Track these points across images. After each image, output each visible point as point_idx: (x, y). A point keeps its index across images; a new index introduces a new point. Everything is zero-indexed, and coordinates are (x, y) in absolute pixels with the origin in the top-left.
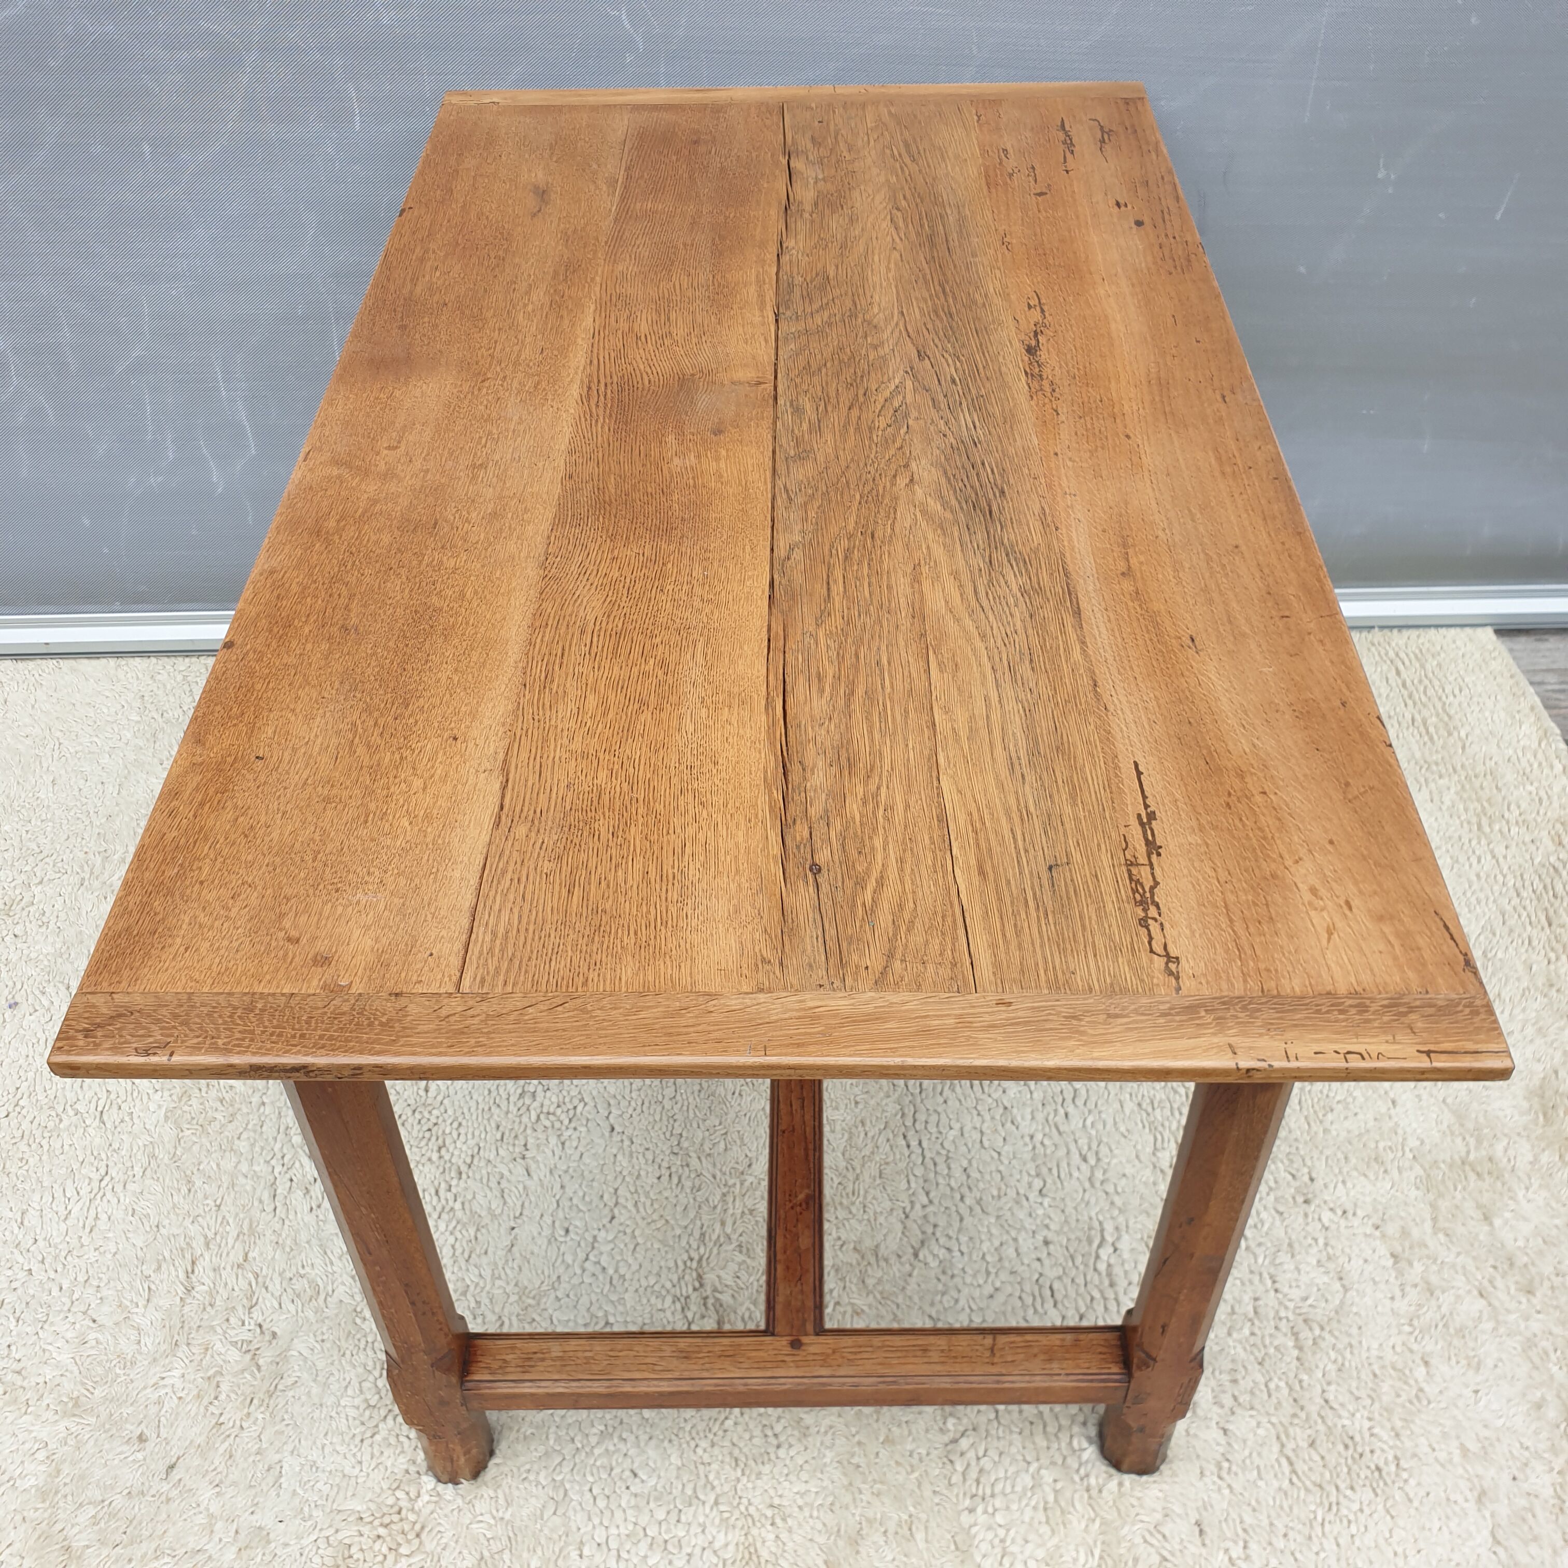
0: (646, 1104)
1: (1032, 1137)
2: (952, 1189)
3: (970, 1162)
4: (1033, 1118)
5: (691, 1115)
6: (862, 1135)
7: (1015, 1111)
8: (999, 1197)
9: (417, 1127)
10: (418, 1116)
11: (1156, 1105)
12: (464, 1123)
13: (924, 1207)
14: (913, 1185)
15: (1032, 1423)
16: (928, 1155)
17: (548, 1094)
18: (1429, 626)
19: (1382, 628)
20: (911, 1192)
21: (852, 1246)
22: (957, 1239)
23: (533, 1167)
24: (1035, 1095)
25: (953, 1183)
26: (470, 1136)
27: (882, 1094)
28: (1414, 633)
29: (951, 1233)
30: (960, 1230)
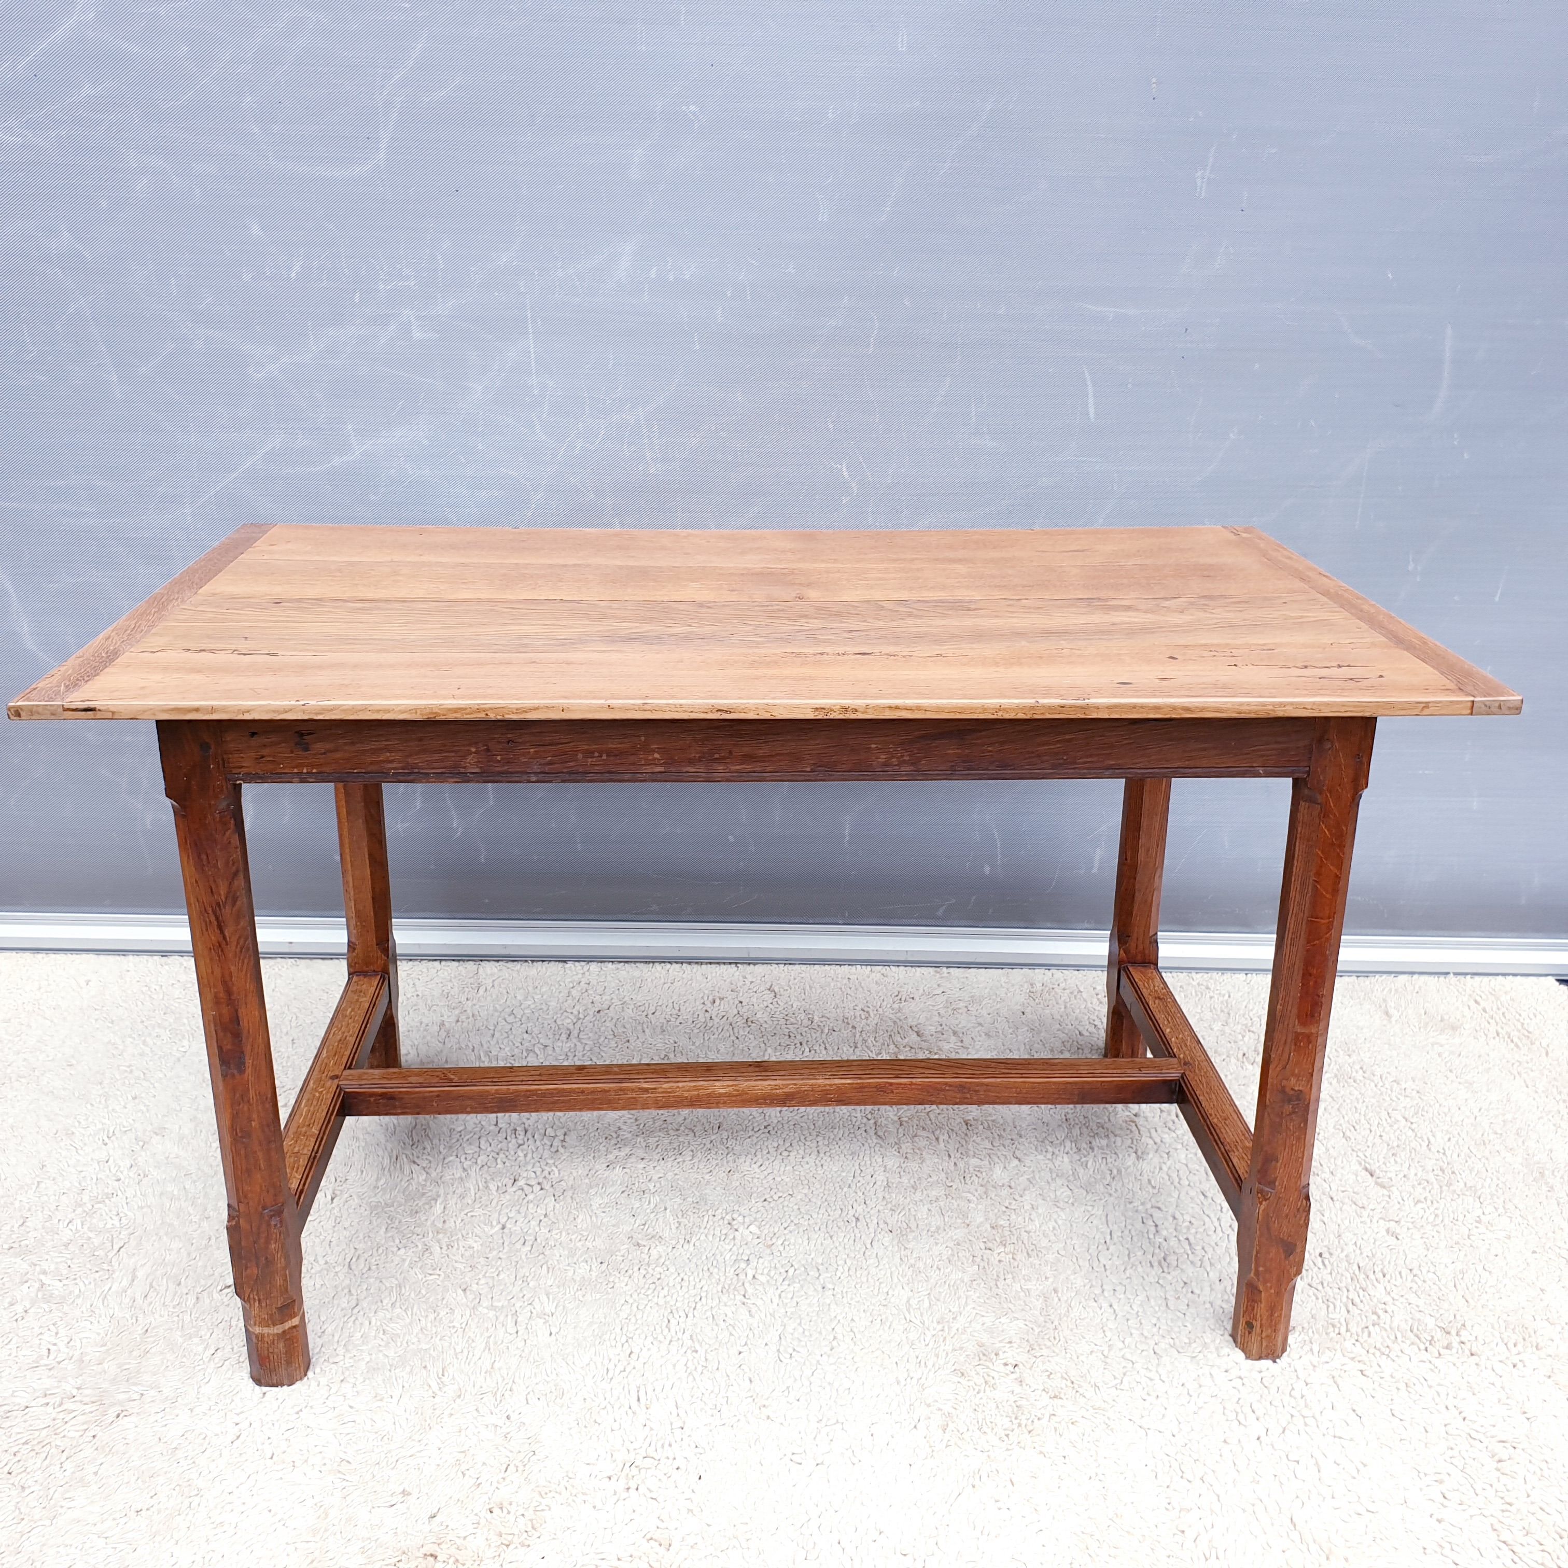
0: (853, 1270)
1: (1211, 1304)
2: (1146, 1337)
3: (1158, 1319)
4: (1212, 1290)
5: (895, 1280)
6: (1056, 1300)
7: (1194, 1284)
8: (1190, 1343)
9: (642, 1281)
10: (643, 1271)
11: (1325, 1285)
12: (686, 1278)
13: (1121, 1350)
14: (1108, 1334)
15: (1253, 1505)
16: (1120, 1314)
17: (761, 1261)
18: (1498, 975)
19: (1456, 974)
20: (1107, 1339)
21: (1059, 1375)
22: (1157, 1372)
23: (754, 1309)
24: (1211, 1274)
25: (1146, 1333)
26: (691, 1288)
27: (1069, 1272)
28: (1486, 979)
29: (1150, 1367)
30: (1158, 1365)
